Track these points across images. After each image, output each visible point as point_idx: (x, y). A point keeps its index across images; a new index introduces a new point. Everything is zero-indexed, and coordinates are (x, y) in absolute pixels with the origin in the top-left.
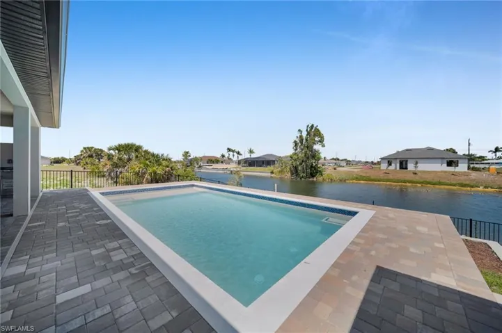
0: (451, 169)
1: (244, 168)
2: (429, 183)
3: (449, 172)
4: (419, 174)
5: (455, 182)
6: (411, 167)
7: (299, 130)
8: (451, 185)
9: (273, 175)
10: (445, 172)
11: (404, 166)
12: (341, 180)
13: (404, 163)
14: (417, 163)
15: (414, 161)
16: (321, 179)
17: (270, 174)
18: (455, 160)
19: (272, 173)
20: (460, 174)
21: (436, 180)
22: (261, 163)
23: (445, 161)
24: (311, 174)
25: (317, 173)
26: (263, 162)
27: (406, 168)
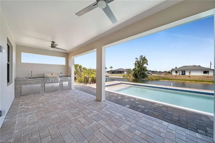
0: (206, 75)
1: (111, 74)
2: (198, 81)
3: (205, 76)
4: (192, 77)
5: (210, 81)
6: (187, 74)
7: (136, 58)
8: (208, 82)
9: (124, 77)
10: (204, 76)
11: (184, 74)
12: (156, 80)
13: (184, 72)
14: (190, 72)
15: (189, 71)
16: (147, 79)
17: (123, 77)
18: (207, 71)
19: (124, 76)
20: (211, 77)
21: (201, 79)
22: (117, 72)
23: (203, 71)
24: (143, 77)
25: (145, 76)
26: (118, 72)
27: (185, 74)
